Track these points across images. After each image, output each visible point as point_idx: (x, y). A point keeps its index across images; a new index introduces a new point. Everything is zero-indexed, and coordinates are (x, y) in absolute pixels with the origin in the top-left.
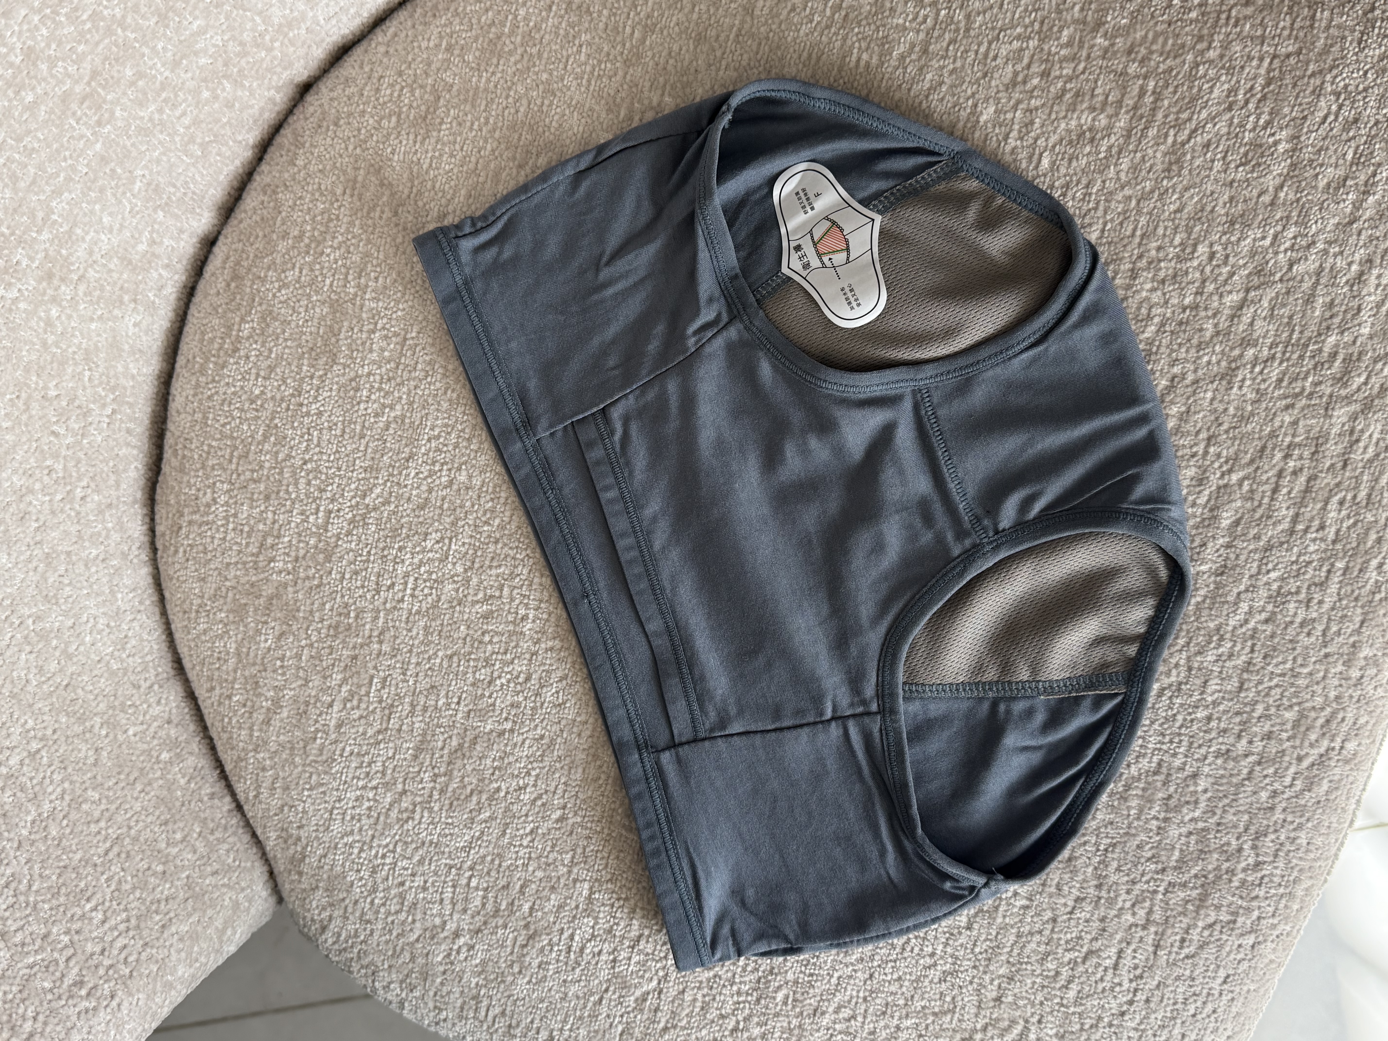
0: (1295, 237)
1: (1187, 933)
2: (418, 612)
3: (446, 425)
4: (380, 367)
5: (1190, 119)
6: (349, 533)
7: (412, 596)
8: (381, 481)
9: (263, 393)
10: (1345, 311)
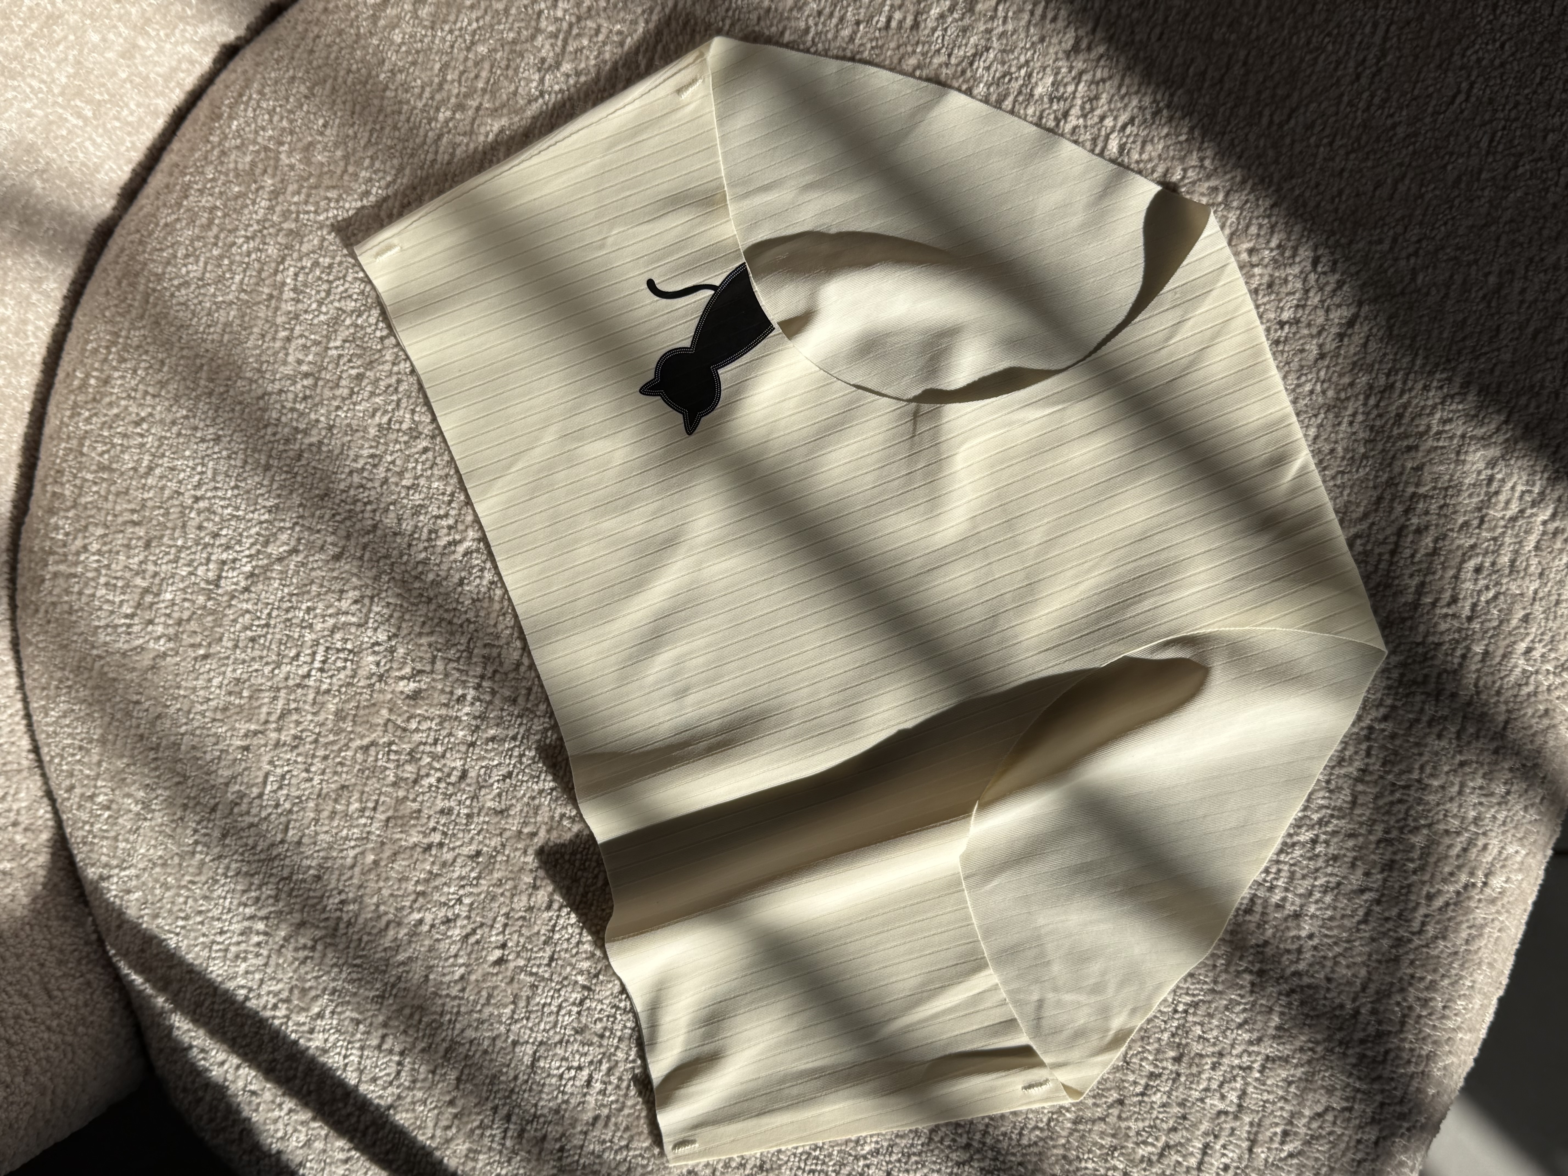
0: (1419, 241)
1: (1290, 1123)
2: (328, 691)
3: (372, 456)
4: (294, 383)
5: (1288, 96)
6: (247, 589)
7: (321, 670)
8: (288, 525)
9: (151, 415)
10: (1481, 332)
